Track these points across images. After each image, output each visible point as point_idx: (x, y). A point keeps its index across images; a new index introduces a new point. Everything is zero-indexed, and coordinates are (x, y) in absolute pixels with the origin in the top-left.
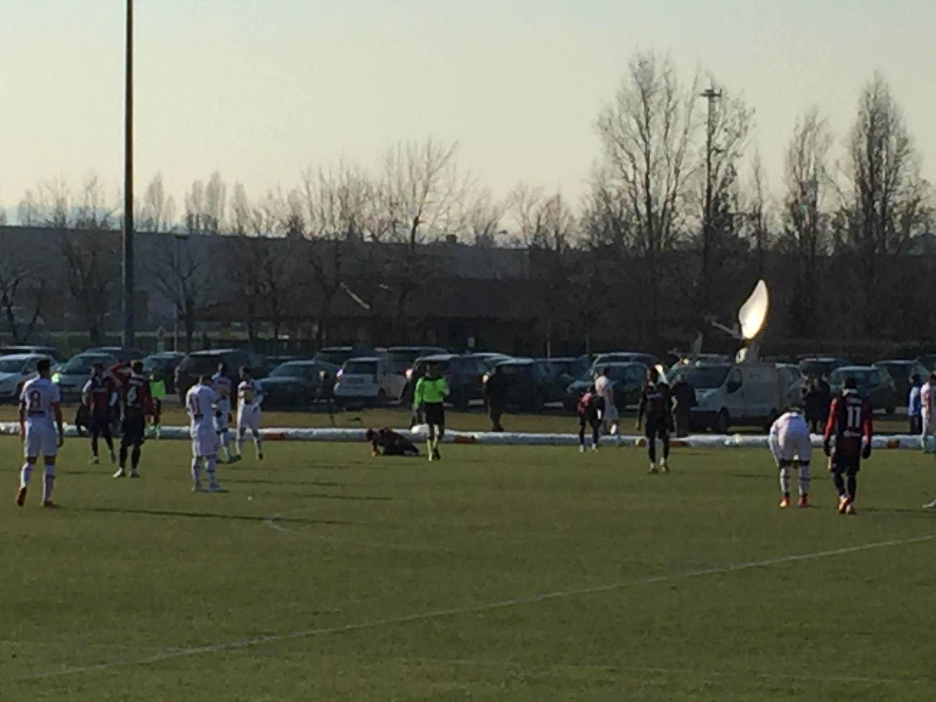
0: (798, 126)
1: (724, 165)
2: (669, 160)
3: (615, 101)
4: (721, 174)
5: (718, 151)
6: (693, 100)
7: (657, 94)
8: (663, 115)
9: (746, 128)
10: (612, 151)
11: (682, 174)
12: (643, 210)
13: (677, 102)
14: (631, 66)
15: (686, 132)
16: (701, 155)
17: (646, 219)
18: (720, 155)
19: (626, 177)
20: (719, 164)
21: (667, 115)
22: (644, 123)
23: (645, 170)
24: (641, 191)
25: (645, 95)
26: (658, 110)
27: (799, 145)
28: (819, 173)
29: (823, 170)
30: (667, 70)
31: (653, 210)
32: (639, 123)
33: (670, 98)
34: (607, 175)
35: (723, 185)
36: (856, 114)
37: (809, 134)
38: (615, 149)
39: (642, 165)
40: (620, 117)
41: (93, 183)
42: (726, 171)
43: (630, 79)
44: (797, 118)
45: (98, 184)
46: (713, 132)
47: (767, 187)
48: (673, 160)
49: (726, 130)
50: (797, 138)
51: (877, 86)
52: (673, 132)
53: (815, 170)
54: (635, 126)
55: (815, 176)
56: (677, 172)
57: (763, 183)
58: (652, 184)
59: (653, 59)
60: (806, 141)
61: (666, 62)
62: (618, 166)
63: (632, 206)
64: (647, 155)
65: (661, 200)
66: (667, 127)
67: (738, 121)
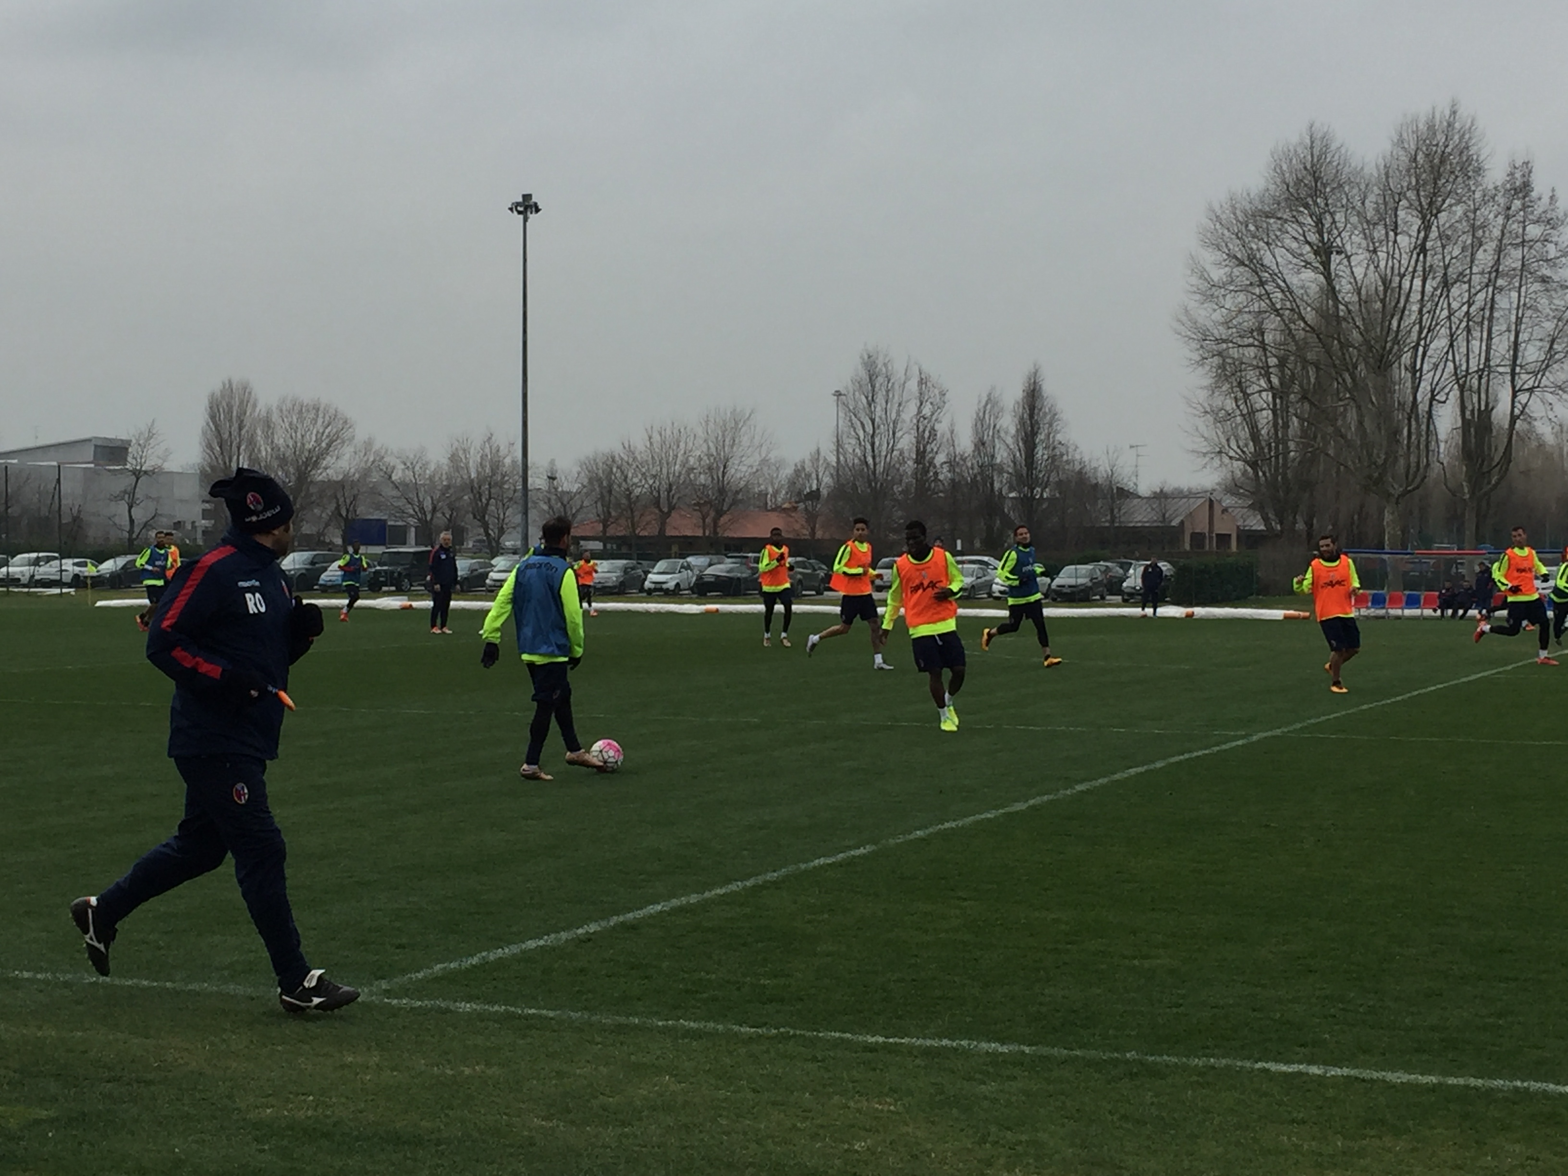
0: (980, 402)
1: (929, 428)
2: (888, 425)
3: (850, 383)
5: (925, 419)
6: (905, 383)
7: (879, 378)
8: (884, 393)
9: (944, 403)
10: (848, 418)
11: (898, 435)
12: (870, 460)
13: (893, 384)
14: (862, 357)
15: (900, 405)
16: (911, 421)
17: (872, 467)
18: (926, 421)
19: (859, 439)
20: (925, 427)
21: (888, 391)
22: (870, 398)
23: (871, 432)
24: (869, 447)
25: (872, 378)
26: (880, 389)
27: (981, 414)
28: (996, 436)
29: (998, 431)
30: (886, 361)
31: (877, 460)
32: (867, 398)
33: (888, 382)
34: (844, 437)
35: (928, 442)
36: (1021, 392)
37: (989, 407)
38: (850, 417)
39: (869, 429)
40: (854, 394)
41: (490, 438)
42: (931, 432)
43: (860, 367)
45: (493, 438)
46: (921, 404)
47: (959, 445)
48: (891, 425)
49: (931, 403)
50: (979, 410)
51: (1035, 374)
52: (891, 405)
53: (993, 433)
54: (864, 400)
55: (993, 437)
56: (894, 433)
57: (956, 443)
58: (877, 444)
59: (878, 353)
60: (987, 412)
61: (886, 356)
62: (852, 429)
63: (862, 458)
64: (873, 421)
65: (884, 453)
66: (887, 403)
67: (938, 397)
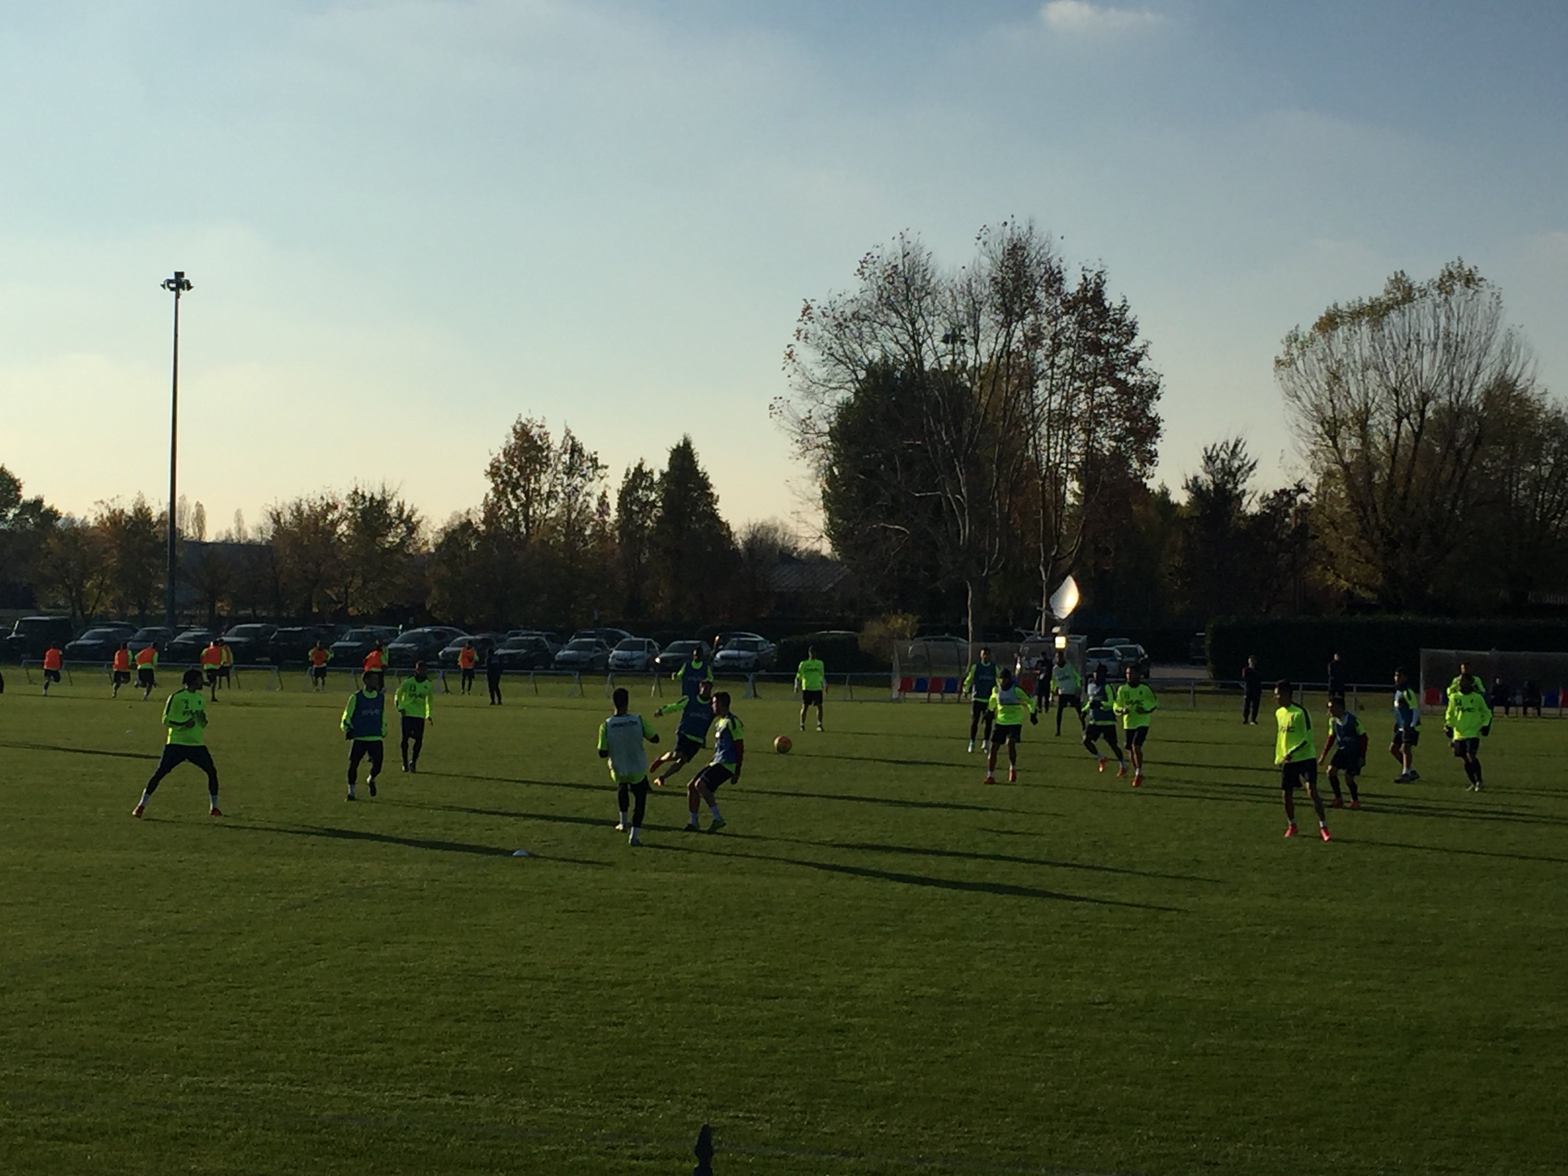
0: (629, 472)
1: (581, 499)
3: (502, 454)
4: (578, 505)
17: (525, 536)
20: (577, 499)
27: (629, 486)
30: (542, 433)
35: (579, 514)
37: (637, 478)
40: (505, 464)
42: (582, 503)
44: (628, 469)
50: (627, 481)
59: (532, 424)
60: (634, 484)
61: (541, 427)
